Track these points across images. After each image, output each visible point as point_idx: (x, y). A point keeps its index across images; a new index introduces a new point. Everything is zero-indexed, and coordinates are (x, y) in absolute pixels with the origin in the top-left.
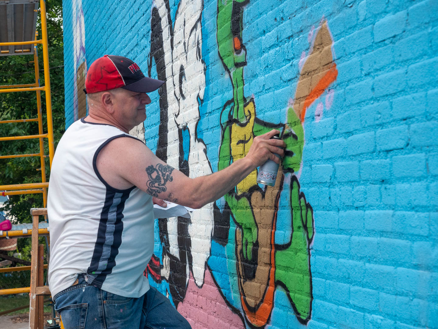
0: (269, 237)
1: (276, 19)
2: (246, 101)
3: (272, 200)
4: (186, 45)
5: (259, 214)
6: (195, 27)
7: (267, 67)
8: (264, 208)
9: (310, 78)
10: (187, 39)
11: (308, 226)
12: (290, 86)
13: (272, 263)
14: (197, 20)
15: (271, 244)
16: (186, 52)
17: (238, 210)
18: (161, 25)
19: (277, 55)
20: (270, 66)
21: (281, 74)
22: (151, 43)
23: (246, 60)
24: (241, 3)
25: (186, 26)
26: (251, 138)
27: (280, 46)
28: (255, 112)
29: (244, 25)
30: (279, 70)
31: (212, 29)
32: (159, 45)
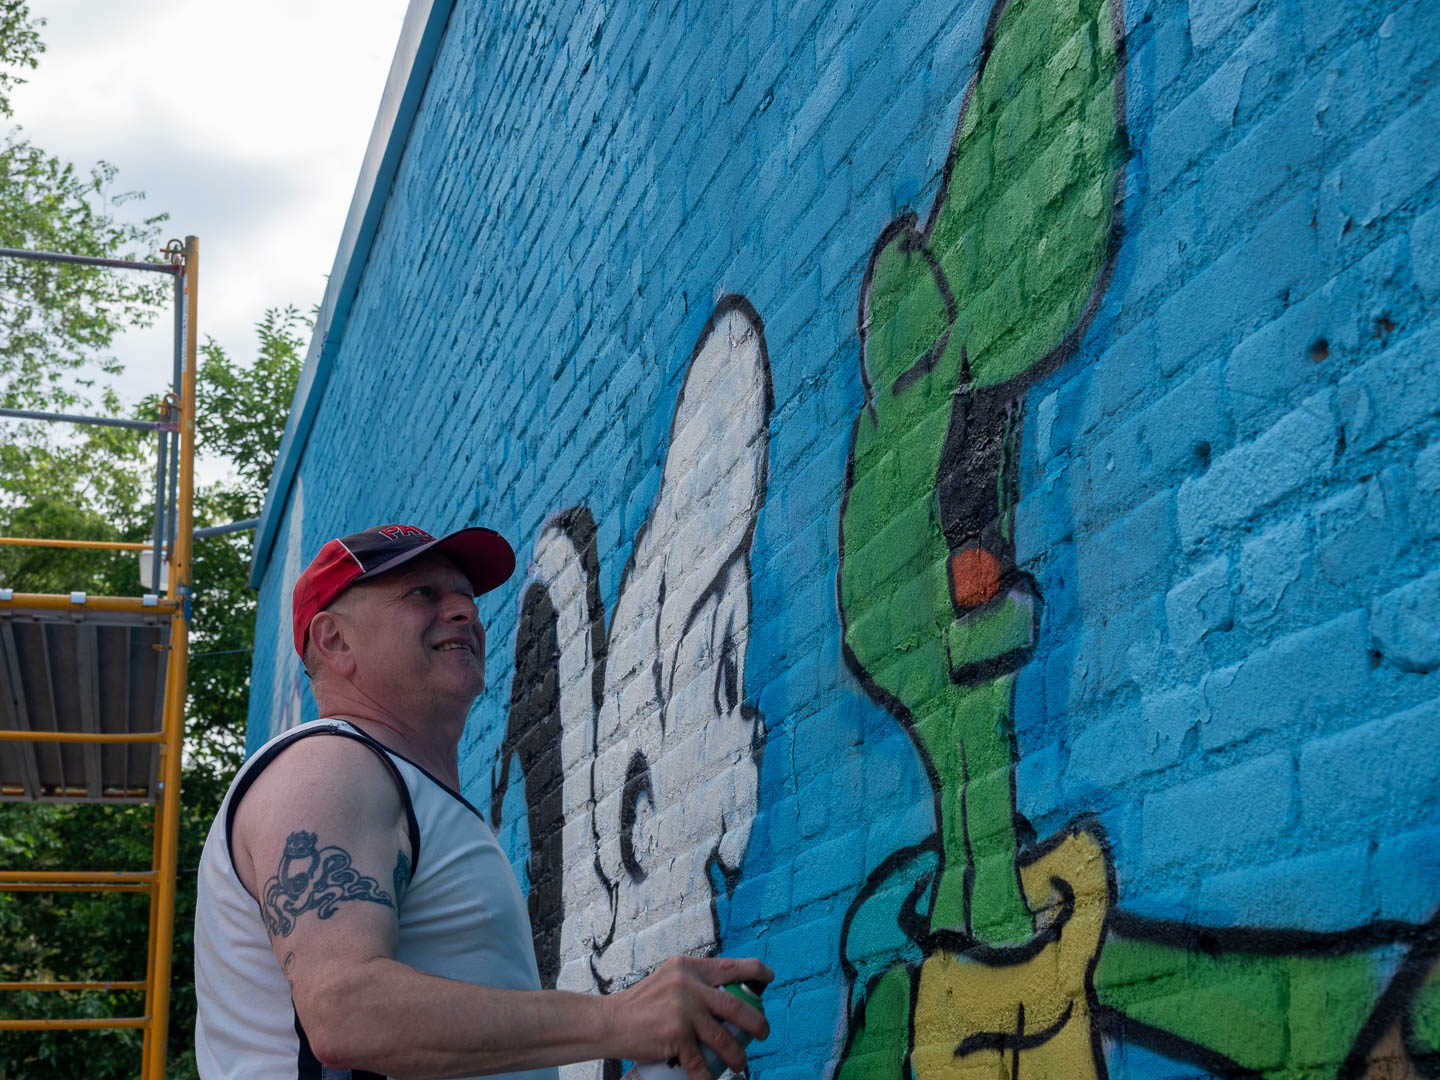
1: (1320, 347)
2: (1034, 834)
4: (666, 670)
6: (718, 586)
7: (1228, 625)
10: (667, 652)
14: (725, 559)
16: (660, 698)
18: (554, 637)
19: (1330, 538)
20: (1255, 617)
21: (1380, 628)
22: (510, 709)
23: (1036, 637)
24: (1009, 383)
25: (666, 603)
26: (1070, 1023)
27: (1364, 479)
28: (1111, 883)
29: (1029, 474)
30: (1357, 613)
31: (811, 563)
32: (540, 707)
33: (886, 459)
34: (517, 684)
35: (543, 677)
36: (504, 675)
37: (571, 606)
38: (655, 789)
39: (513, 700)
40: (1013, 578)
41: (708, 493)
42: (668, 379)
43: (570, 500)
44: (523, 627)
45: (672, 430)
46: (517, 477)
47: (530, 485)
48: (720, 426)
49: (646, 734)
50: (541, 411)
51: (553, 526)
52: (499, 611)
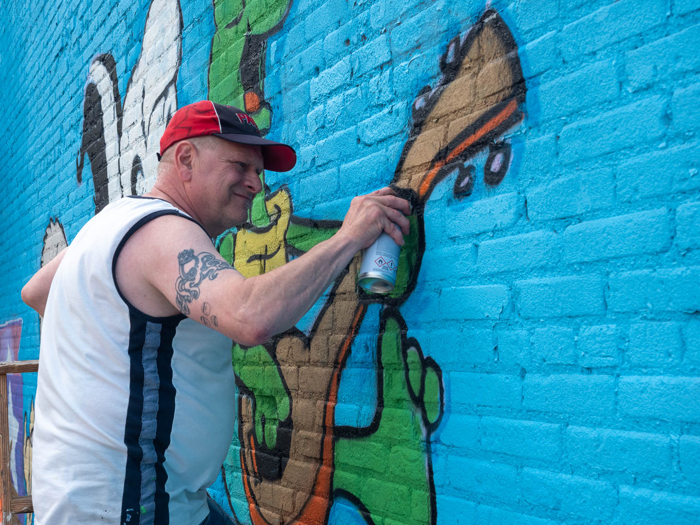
0: (319, 414)
1: (348, 41)
2: (270, 191)
3: (328, 352)
4: (146, 125)
5: (295, 375)
6: (165, 94)
7: (323, 127)
8: (308, 364)
9: (441, 127)
10: (147, 117)
11: (426, 398)
12: (384, 150)
13: (325, 457)
14: (167, 84)
15: (324, 426)
16: (145, 135)
17: (245, 368)
18: (100, 106)
19: (348, 103)
20: (330, 125)
21: (359, 132)
22: (83, 135)
23: (270, 125)
24: (262, 34)
25: (145, 98)
26: (280, 250)
27: (357, 86)
28: (291, 207)
29: (269, 68)
30: (355, 126)
31: (198, 90)
32: (96, 135)
33: (223, 54)
34: (85, 124)
35: (96, 123)
36: (79, 120)
37: (107, 94)
38: (144, 170)
39: (84, 131)
40: (263, 104)
41: (160, 56)
42: (143, 7)
43: (104, 50)
44: (86, 101)
45: (145, 29)
46: (80, 36)
47: (86, 41)
48: (163, 31)
49: (139, 149)
50: (89, 10)
51: (97, 60)
52: (76, 93)
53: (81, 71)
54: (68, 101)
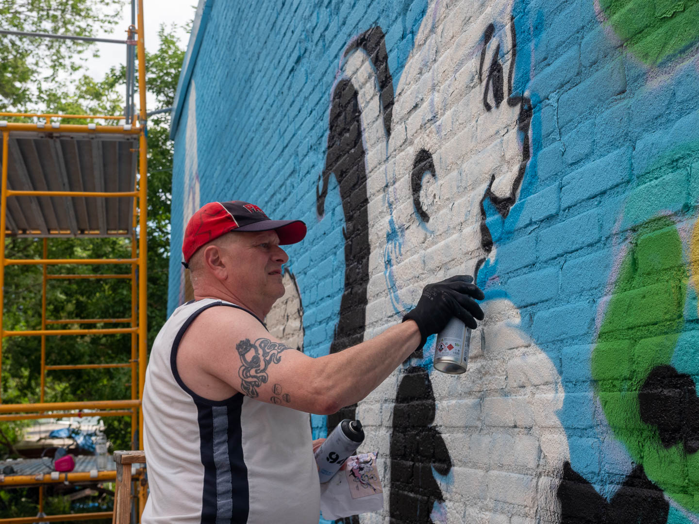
18: (356, 105)
22: (327, 153)
32: (348, 145)
34: (331, 138)
35: (349, 130)
36: (322, 136)
37: (367, 85)
38: (437, 167)
39: (329, 147)
43: (364, 27)
44: (334, 106)
46: (326, 29)
47: (336, 29)
49: (427, 139)
51: (352, 47)
52: (317, 104)
53: (326, 72)
54: (306, 119)
